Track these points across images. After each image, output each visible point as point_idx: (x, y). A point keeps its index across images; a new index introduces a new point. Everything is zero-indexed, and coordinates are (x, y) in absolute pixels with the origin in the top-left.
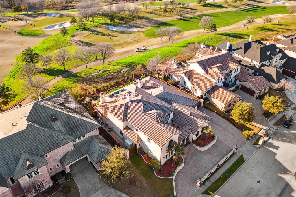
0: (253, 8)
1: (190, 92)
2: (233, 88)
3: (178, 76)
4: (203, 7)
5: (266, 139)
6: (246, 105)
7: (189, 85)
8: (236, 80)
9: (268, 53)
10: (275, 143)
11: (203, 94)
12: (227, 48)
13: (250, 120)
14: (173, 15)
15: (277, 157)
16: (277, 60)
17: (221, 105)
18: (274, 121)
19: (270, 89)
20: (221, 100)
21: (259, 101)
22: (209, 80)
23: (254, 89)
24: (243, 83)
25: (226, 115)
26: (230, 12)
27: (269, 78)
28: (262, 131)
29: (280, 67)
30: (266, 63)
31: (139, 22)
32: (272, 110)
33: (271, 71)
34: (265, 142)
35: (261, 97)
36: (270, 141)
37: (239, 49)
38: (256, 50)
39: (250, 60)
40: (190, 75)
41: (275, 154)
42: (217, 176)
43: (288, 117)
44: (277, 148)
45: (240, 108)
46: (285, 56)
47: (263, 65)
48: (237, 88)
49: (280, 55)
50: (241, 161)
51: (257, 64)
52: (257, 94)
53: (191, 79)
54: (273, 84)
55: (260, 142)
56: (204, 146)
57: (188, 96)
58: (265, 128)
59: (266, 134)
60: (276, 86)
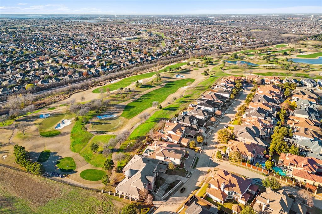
0: (168, 84)
1: (172, 142)
2: (185, 137)
3: (165, 137)
4: (141, 88)
5: (202, 151)
6: (193, 142)
7: (171, 140)
8: (185, 134)
9: (192, 120)
10: (205, 151)
11: (178, 141)
12: (176, 120)
13: (196, 146)
14: (128, 99)
15: (207, 155)
16: (195, 122)
17: (185, 144)
18: (202, 145)
19: (197, 134)
20: (185, 142)
21: (195, 139)
22: (178, 136)
23: (192, 135)
24: (188, 134)
25: (188, 147)
26: (158, 90)
27: (195, 129)
28: (200, 149)
29: (197, 124)
30: (192, 124)
31: (112, 108)
32: (200, 141)
33: (195, 127)
34: (202, 152)
35: (196, 137)
36: (203, 151)
37: (181, 120)
38: (187, 119)
39: (186, 124)
40: (170, 135)
41: (206, 154)
42: (194, 164)
43: (205, 142)
44: (205, 152)
45: (192, 143)
46: (197, 119)
47: (191, 125)
48: (186, 136)
49: (196, 119)
50: (198, 159)
51: (189, 125)
52: (194, 137)
53: (171, 137)
54: (197, 131)
55: (201, 152)
56: (187, 157)
57: (172, 144)
58: (201, 148)
59: (201, 149)
60: (198, 132)
